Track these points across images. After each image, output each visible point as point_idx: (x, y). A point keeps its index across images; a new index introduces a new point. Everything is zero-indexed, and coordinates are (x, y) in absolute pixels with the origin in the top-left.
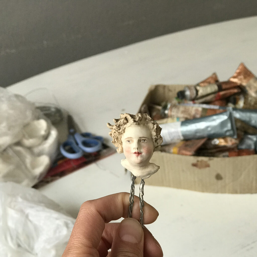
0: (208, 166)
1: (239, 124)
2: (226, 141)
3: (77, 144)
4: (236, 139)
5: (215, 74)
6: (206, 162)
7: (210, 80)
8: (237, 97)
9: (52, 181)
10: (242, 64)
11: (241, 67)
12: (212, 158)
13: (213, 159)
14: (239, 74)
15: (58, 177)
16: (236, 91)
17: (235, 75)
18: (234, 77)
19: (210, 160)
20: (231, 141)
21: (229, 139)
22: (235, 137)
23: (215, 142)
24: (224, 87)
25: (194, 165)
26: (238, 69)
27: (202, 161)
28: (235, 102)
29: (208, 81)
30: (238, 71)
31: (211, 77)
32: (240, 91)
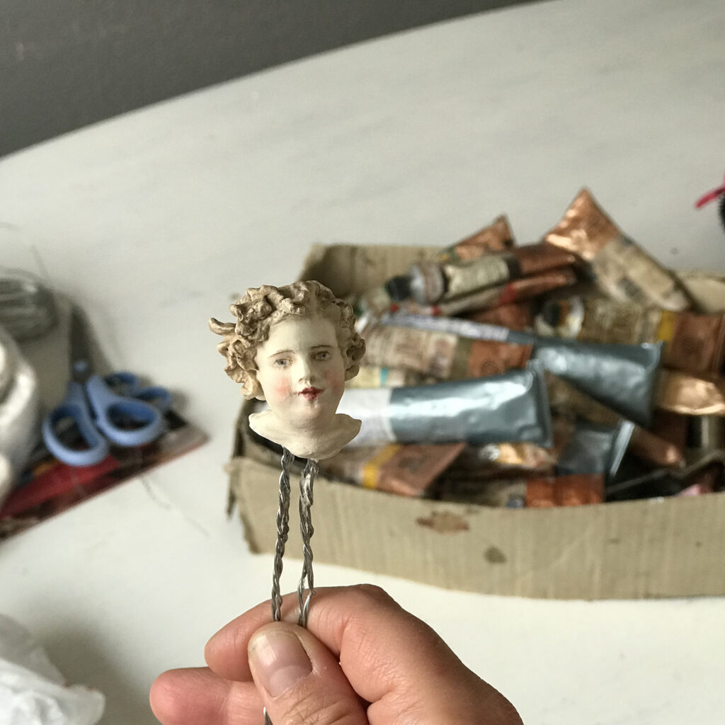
0: (464, 527)
1: (562, 396)
2: (520, 453)
3: (93, 415)
5: (502, 220)
6: (456, 518)
7: (488, 237)
8: (563, 303)
10: (585, 194)
11: (580, 202)
12: (475, 507)
13: (477, 512)
14: (575, 223)
16: (560, 280)
17: (564, 224)
18: (561, 232)
19: (469, 512)
20: (535, 454)
21: (529, 449)
22: (549, 444)
23: (490, 453)
24: (527, 266)
25: (424, 523)
26: (572, 206)
27: (446, 515)
28: (557, 319)
30: (572, 213)
31: (492, 229)
32: (572, 280)
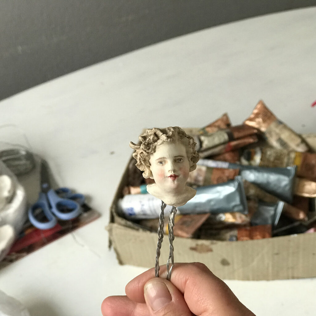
0: (211, 250)
1: (252, 191)
2: (234, 217)
3: (50, 207)
4: (246, 215)
5: (225, 115)
6: (207, 246)
7: (219, 123)
8: (252, 150)
9: (17, 259)
10: (261, 102)
11: (259, 106)
12: (215, 241)
13: (215, 243)
14: (257, 115)
15: (25, 254)
16: (251, 140)
17: (252, 116)
18: (251, 120)
19: (212, 244)
20: (241, 217)
21: (238, 215)
22: (246, 212)
23: (221, 217)
24: (236, 135)
25: (193, 249)
26: (255, 108)
27: (202, 245)
28: (250, 158)
29: (217, 124)
30: (256, 111)
31: (221, 120)
32: (256, 140)
